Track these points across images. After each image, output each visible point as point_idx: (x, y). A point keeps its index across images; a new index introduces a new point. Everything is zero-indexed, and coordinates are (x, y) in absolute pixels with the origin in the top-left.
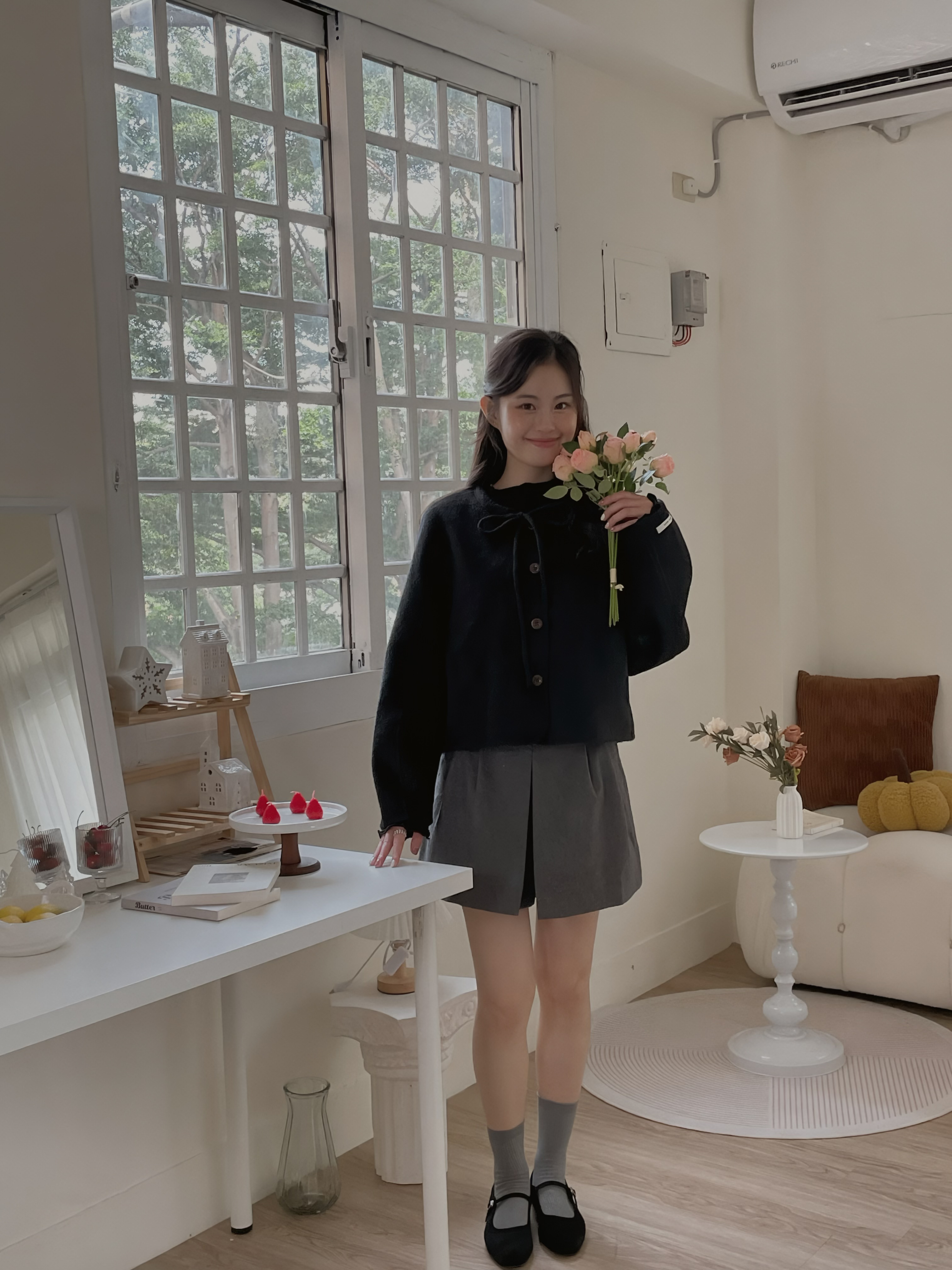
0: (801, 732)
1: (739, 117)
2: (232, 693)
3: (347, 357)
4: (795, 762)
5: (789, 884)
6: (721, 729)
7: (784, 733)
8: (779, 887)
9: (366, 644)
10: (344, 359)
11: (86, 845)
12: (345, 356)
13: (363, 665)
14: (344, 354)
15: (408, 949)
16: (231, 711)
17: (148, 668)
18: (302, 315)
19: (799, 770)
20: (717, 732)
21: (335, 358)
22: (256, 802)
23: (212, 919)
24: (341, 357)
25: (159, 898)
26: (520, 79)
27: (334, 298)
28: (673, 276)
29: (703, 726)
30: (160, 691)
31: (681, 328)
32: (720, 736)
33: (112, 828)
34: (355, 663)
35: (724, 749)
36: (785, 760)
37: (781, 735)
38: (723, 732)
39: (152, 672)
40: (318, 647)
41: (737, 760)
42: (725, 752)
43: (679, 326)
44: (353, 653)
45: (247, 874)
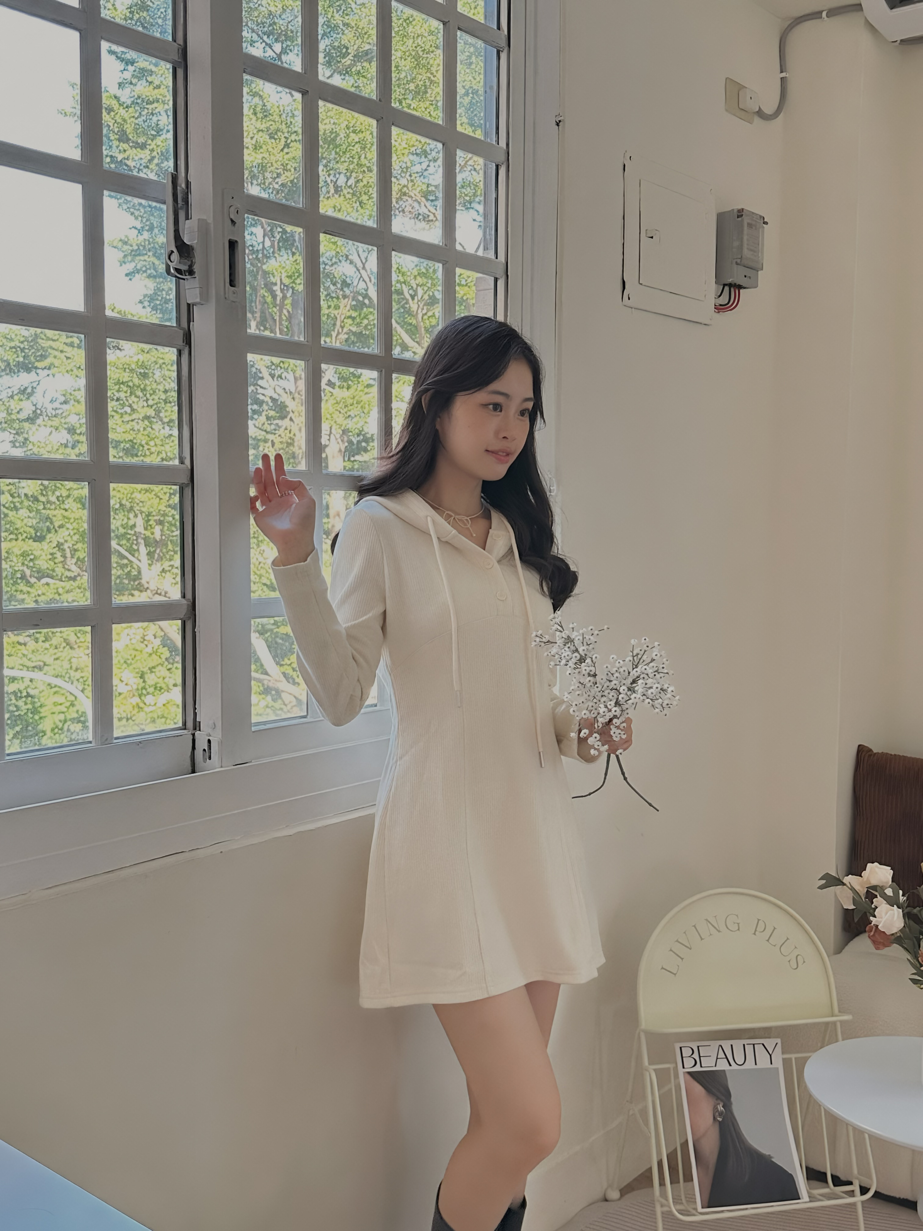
1: (817, 15)
3: (196, 268)
9: (214, 726)
10: (191, 272)
12: (191, 266)
13: (210, 760)
14: (189, 263)
21: (176, 270)
24: (187, 268)
28: (721, 218)
31: (727, 288)
34: (199, 755)
43: (724, 285)
44: (196, 735)
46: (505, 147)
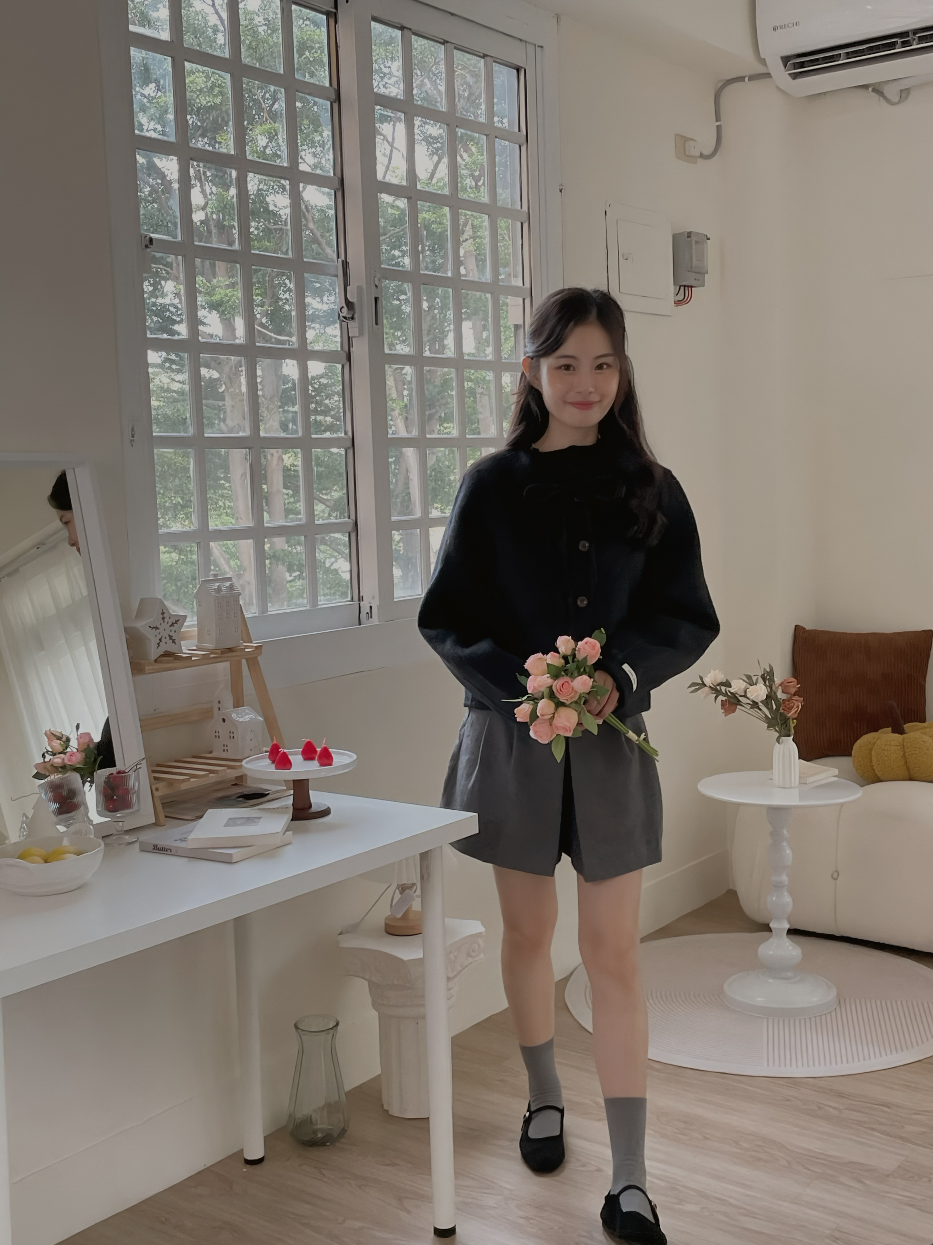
0: (798, 684)
1: (741, 79)
2: (245, 644)
3: (356, 316)
4: (792, 714)
5: (785, 832)
6: (719, 681)
7: (780, 685)
8: (776, 835)
9: (374, 598)
10: (353, 318)
11: (104, 788)
12: (353, 315)
13: (371, 618)
14: (352, 313)
15: (415, 892)
16: (244, 661)
17: (163, 618)
18: (312, 275)
19: (795, 721)
20: (715, 684)
21: (345, 318)
22: (268, 749)
23: (228, 861)
24: (350, 316)
25: (175, 841)
26: (526, 42)
27: (342, 257)
28: (675, 237)
29: (701, 678)
30: (176, 641)
31: (682, 288)
32: (718, 687)
33: (129, 773)
34: (363, 615)
35: (722, 701)
36: (782, 711)
37: (778, 687)
38: (721, 684)
39: (168, 623)
40: (327, 600)
41: (734, 711)
42: (723, 704)
43: (680, 287)
44: (361, 606)
45: (260, 818)
46: (526, 211)
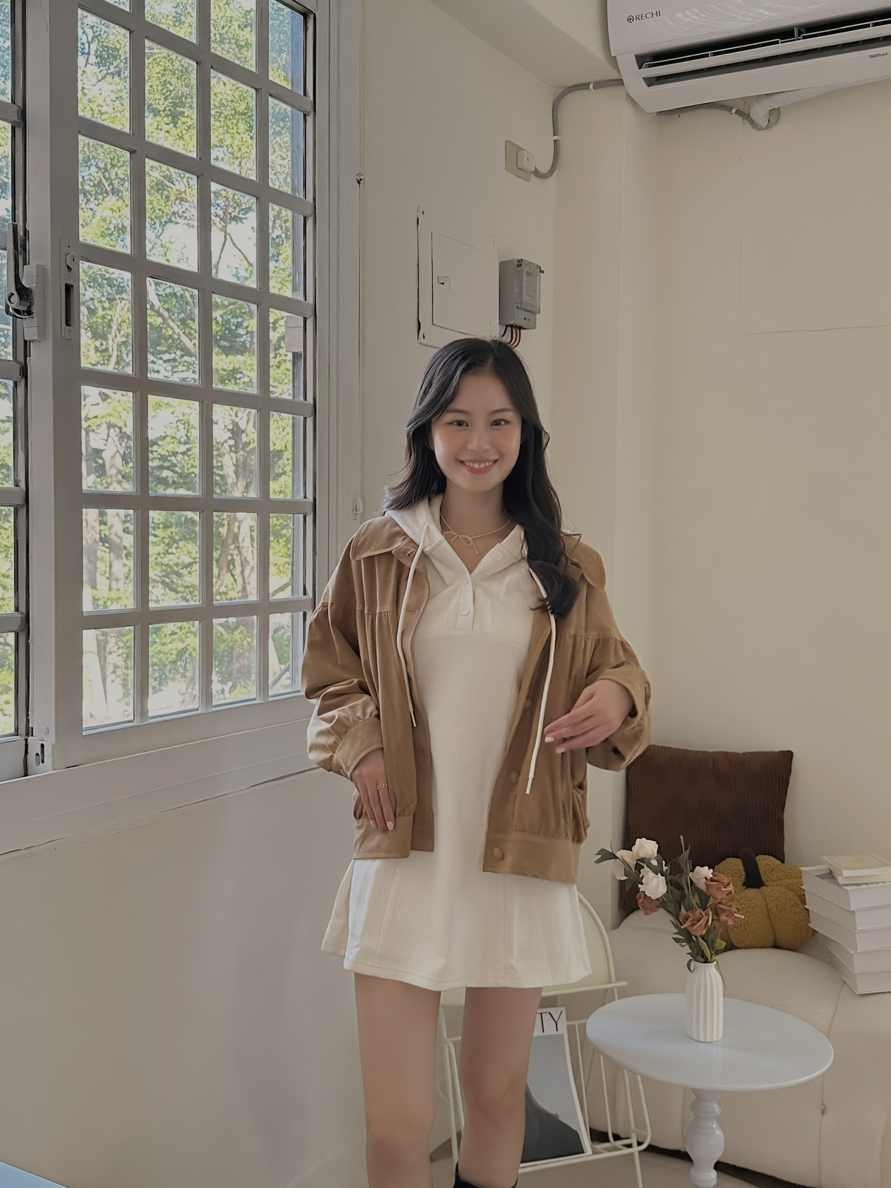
1: (585, 86)
3: (34, 309)
9: (48, 730)
10: (29, 312)
12: (29, 307)
13: (43, 762)
14: (28, 304)
21: (17, 311)
24: (25, 309)
27: (20, 223)
28: (503, 266)
31: (509, 329)
34: (32, 760)
43: (507, 326)
44: (29, 741)
46: (312, 201)
